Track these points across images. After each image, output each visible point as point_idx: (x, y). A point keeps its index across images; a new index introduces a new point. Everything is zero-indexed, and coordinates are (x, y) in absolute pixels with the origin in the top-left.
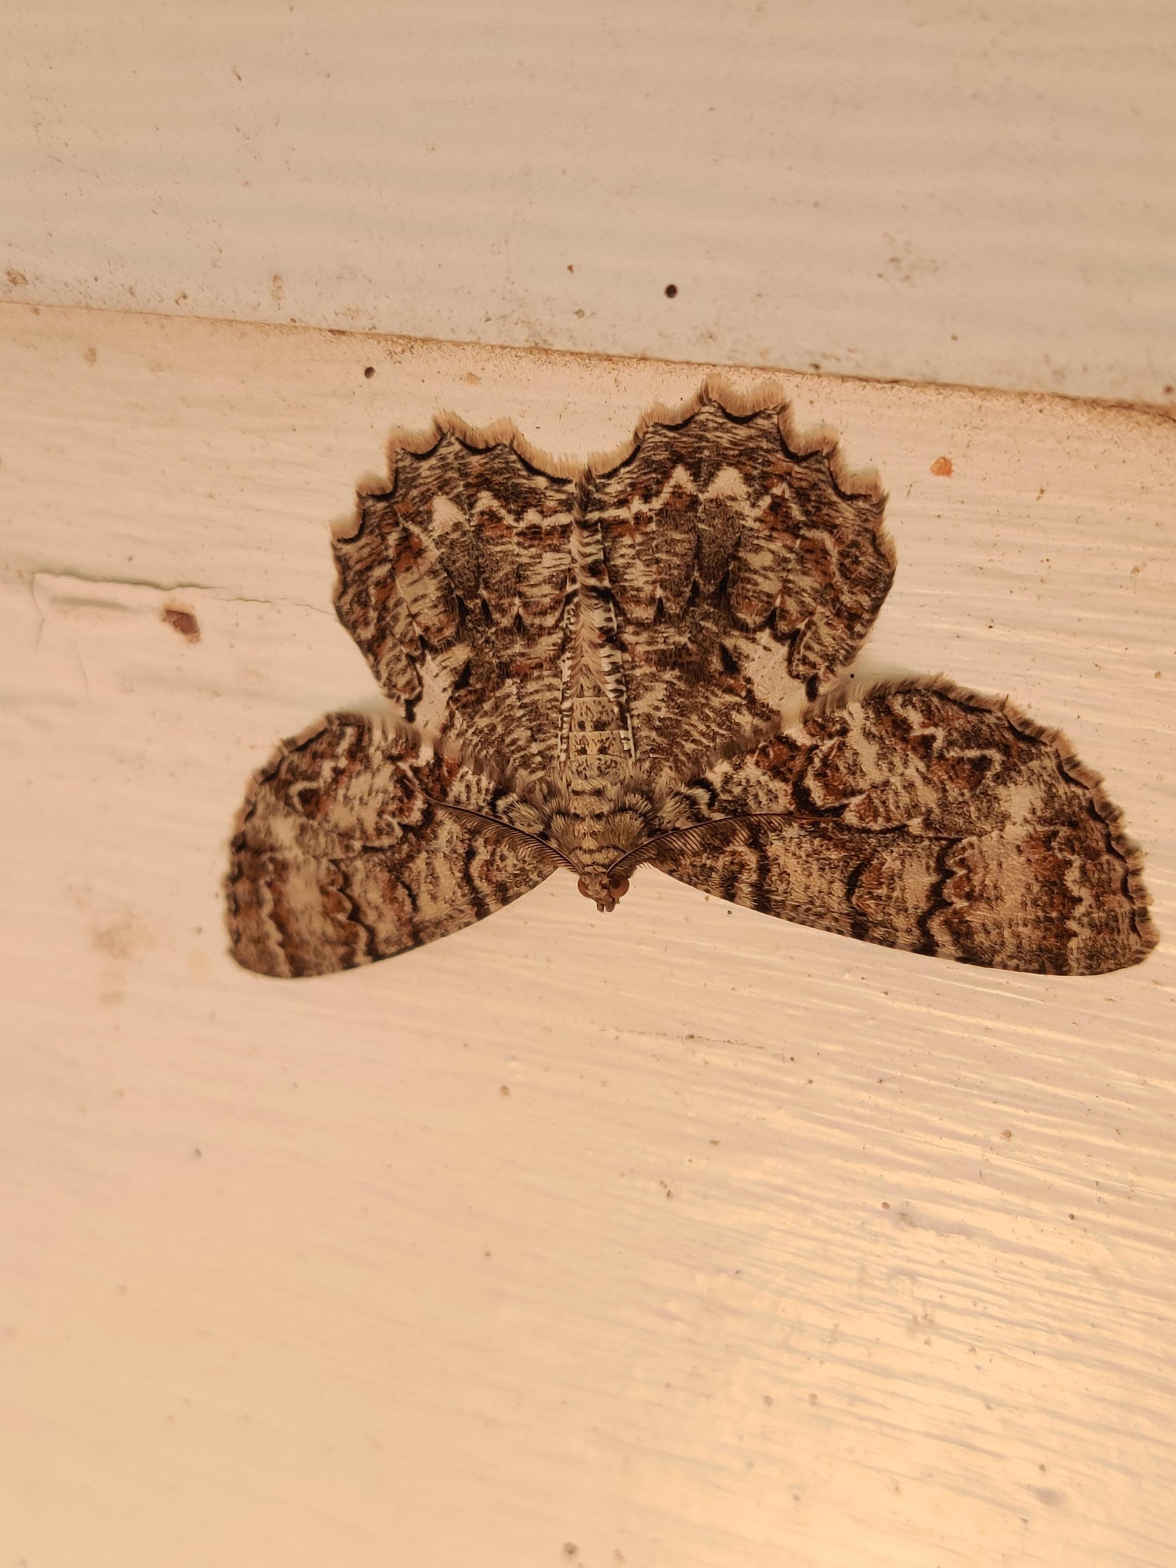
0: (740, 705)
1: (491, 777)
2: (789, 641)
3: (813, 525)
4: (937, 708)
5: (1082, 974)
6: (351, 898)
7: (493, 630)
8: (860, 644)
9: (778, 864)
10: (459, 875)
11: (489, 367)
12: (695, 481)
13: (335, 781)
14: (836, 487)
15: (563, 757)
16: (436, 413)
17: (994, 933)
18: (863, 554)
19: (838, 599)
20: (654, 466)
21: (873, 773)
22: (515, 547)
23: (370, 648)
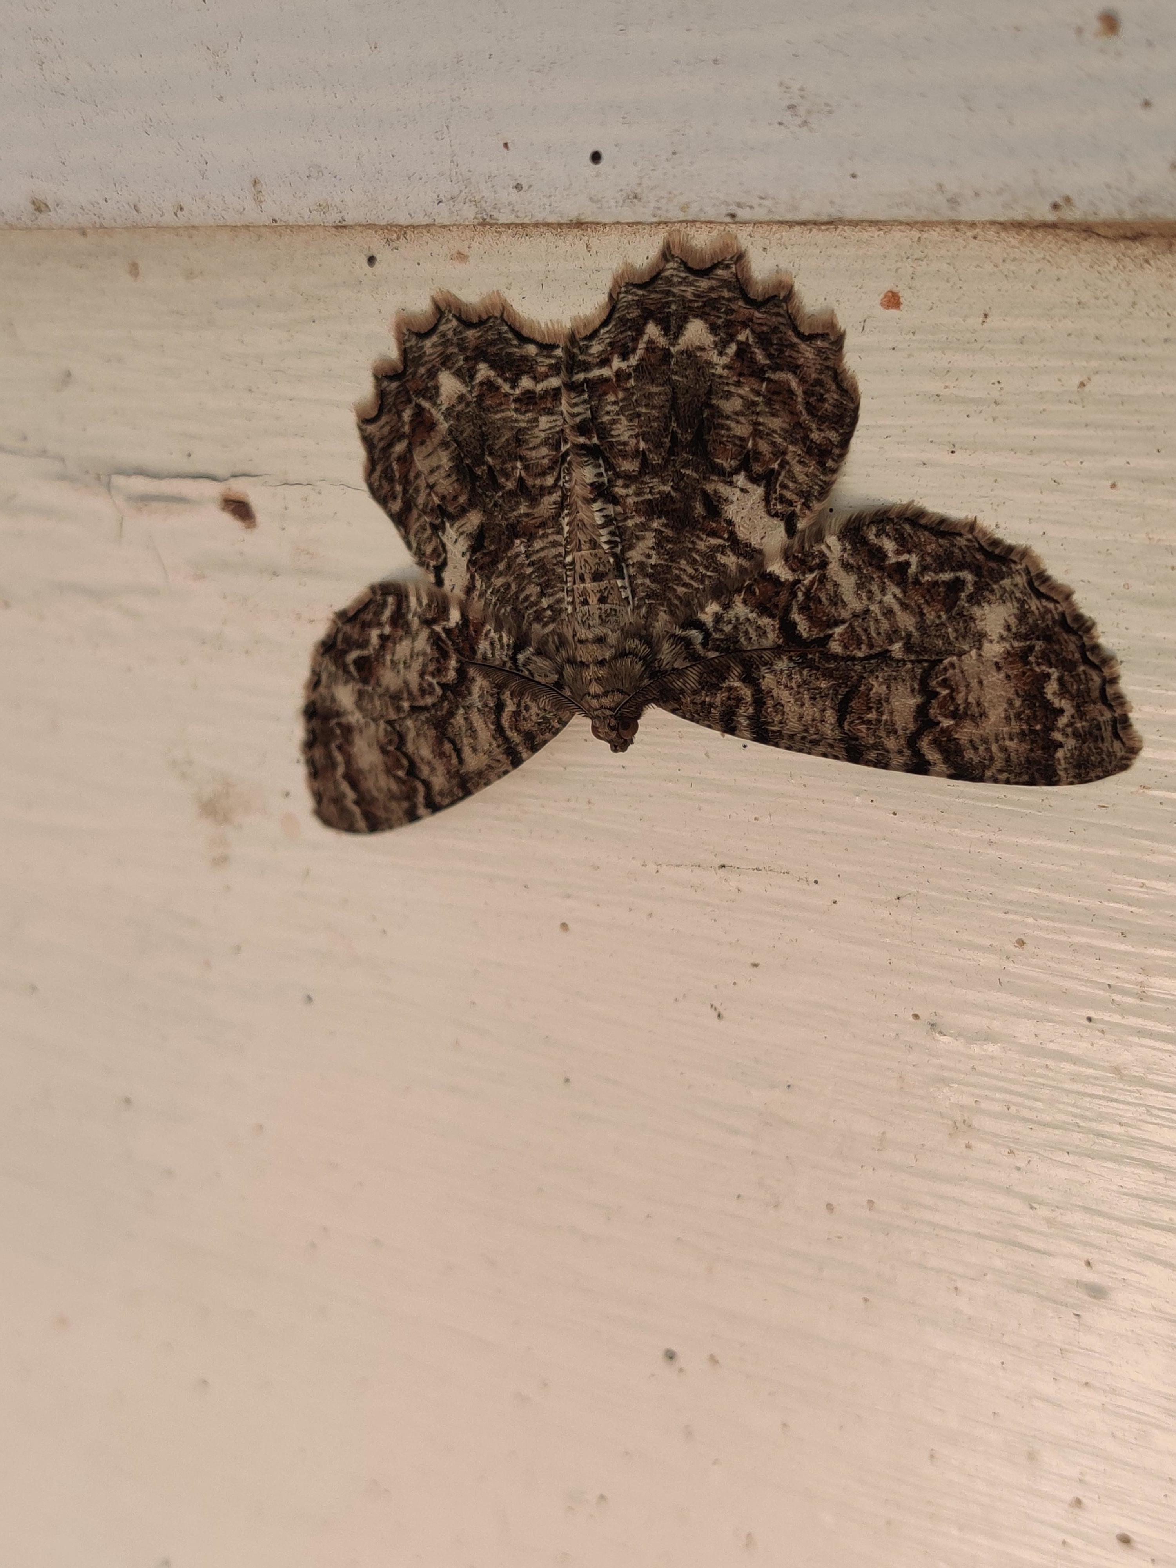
0: (724, 547)
1: (509, 633)
2: (764, 481)
3: (777, 368)
4: (909, 535)
5: (1072, 783)
6: (406, 756)
7: (500, 494)
8: (833, 478)
9: (772, 696)
10: (492, 727)
11: (475, 245)
12: (665, 335)
13: (383, 647)
14: (795, 329)
15: (570, 609)
16: (434, 293)
17: (981, 748)
18: (828, 391)
19: (808, 436)
20: (629, 324)
21: (855, 604)
22: (513, 413)
23: (400, 520)
